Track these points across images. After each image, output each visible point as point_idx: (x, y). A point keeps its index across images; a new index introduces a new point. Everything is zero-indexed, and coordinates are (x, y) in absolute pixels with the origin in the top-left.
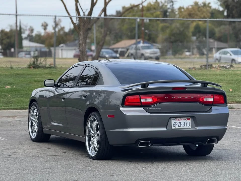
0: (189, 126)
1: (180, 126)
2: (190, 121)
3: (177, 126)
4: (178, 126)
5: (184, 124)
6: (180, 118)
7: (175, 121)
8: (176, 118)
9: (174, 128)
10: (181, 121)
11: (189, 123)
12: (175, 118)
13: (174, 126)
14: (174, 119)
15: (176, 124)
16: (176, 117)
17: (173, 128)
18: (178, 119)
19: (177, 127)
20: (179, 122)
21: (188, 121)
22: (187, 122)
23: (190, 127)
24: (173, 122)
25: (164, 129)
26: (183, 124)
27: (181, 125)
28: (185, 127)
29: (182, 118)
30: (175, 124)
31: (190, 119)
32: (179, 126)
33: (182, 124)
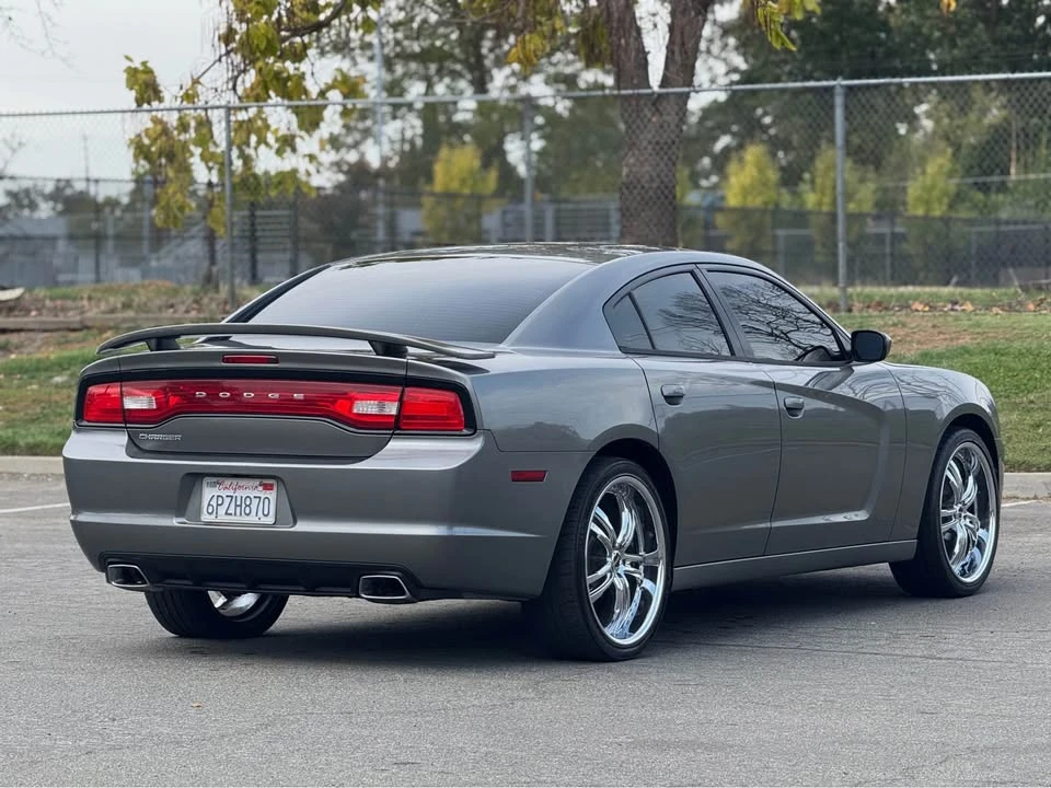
0: (266, 513)
1: (231, 514)
2: (272, 495)
3: (222, 510)
4: (226, 513)
5: (249, 506)
6: (235, 481)
7: (215, 491)
8: (220, 479)
9: (211, 518)
10: (240, 493)
11: (267, 501)
12: (215, 479)
13: (210, 510)
14: (213, 485)
15: (218, 505)
16: (220, 476)
17: (205, 517)
18: (228, 482)
19: (222, 518)
20: (232, 497)
21: (263, 494)
22: (260, 498)
23: (270, 520)
24: (209, 493)
25: (175, 522)
26: (243, 506)
27: (238, 509)
28: (253, 519)
29: (242, 482)
30: (214, 503)
31: (275, 489)
32: (231, 511)
33: (241, 506)
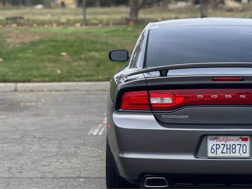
0: (244, 152)
1: (225, 153)
2: (248, 143)
3: (219, 151)
4: (222, 152)
5: (235, 148)
6: (226, 138)
7: (215, 142)
8: (218, 137)
9: (214, 155)
10: (228, 143)
11: (244, 146)
12: (214, 137)
13: (213, 151)
14: (214, 139)
15: (217, 149)
16: (216, 135)
17: (210, 155)
18: (221, 138)
19: (219, 154)
20: (225, 145)
21: (242, 143)
22: (241, 145)
23: (247, 155)
24: (211, 143)
25: (191, 157)
26: (231, 149)
27: (229, 150)
28: (237, 155)
29: (229, 138)
30: (214, 147)
31: (249, 140)
33: (230, 149)
